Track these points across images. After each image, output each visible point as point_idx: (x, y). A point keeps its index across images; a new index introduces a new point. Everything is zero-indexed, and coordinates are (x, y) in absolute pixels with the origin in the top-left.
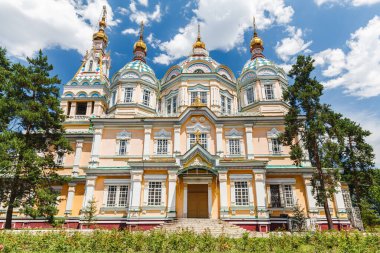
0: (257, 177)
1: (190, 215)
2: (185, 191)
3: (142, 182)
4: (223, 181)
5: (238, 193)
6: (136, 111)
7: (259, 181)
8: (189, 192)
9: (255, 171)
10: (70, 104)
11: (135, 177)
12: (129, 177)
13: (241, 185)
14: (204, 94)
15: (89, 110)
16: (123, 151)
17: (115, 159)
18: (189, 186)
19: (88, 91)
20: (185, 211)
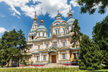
0: (67, 52)
1: (52, 62)
2: (51, 57)
3: (42, 55)
4: (59, 54)
5: (63, 56)
6: (41, 38)
7: (68, 53)
8: (52, 57)
9: (66, 51)
10: (30, 37)
11: (40, 54)
12: (39, 54)
13: (63, 54)
14: (59, 30)
15: (34, 38)
16: (39, 48)
17: (38, 50)
18: (52, 55)
19: (33, 33)
20: (51, 61)
